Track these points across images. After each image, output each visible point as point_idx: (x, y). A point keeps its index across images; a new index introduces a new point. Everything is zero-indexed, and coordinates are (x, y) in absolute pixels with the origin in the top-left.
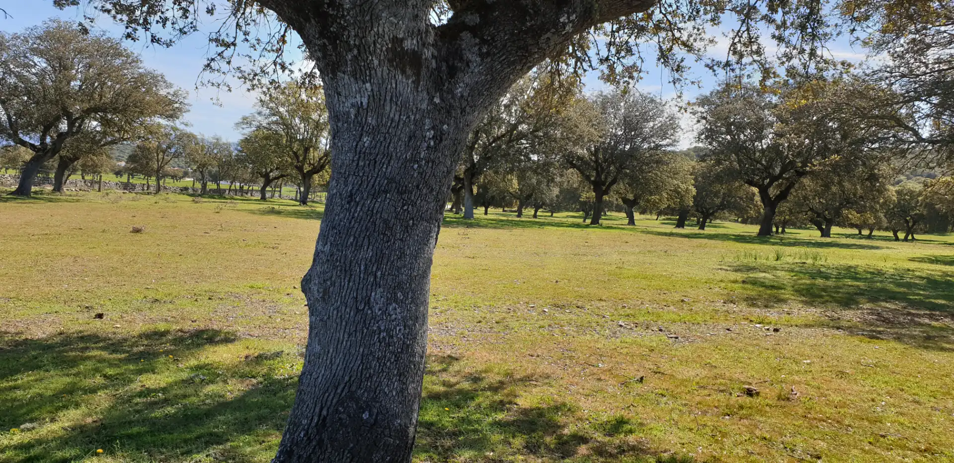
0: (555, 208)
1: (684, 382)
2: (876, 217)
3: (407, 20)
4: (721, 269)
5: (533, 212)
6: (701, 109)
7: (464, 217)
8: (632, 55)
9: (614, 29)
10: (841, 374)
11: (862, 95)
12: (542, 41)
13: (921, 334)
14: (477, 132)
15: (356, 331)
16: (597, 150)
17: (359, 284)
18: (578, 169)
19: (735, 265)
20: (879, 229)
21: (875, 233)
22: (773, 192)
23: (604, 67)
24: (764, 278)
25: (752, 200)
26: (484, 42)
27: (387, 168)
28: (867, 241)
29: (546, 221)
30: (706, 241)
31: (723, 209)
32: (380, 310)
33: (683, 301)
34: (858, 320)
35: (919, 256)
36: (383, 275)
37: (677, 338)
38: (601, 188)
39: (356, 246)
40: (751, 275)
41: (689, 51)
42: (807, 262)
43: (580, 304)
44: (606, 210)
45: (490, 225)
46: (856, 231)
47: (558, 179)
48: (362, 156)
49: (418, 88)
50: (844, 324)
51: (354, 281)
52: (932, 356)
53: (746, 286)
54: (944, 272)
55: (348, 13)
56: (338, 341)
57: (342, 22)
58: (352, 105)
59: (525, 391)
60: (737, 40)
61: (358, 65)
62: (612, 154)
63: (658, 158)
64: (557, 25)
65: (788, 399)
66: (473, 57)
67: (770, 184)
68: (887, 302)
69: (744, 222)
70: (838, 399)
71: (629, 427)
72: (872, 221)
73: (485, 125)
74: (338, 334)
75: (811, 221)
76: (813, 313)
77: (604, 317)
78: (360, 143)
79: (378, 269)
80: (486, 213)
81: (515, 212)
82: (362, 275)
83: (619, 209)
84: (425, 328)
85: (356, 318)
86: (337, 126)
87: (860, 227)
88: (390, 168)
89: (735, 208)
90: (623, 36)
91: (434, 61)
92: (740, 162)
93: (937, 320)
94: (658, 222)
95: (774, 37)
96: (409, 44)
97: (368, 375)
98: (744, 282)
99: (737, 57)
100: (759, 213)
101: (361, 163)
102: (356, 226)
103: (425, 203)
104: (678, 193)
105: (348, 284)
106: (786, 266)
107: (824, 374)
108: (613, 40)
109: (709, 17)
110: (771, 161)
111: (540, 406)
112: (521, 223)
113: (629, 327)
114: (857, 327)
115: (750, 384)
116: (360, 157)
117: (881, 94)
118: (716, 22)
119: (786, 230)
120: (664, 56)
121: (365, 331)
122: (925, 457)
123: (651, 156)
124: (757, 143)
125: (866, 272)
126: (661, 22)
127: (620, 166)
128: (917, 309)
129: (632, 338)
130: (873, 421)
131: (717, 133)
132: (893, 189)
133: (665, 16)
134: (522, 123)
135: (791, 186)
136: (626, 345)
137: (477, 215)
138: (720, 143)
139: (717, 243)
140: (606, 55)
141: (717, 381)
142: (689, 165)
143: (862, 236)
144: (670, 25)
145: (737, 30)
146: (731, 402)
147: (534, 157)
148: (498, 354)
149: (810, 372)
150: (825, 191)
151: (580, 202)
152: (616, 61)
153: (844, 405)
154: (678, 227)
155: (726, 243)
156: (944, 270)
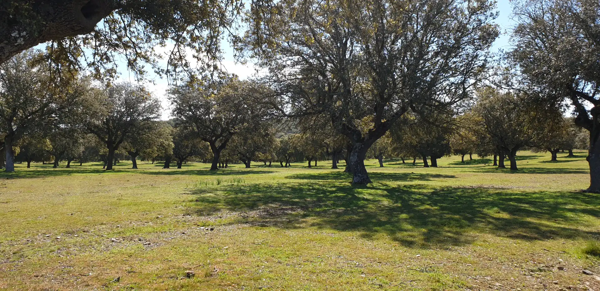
0: (82, 159)
1: (147, 276)
2: (272, 155)
4: (185, 193)
5: (67, 164)
7: (5, 171)
8: (110, 62)
9: (97, 45)
10: (244, 252)
11: (257, 91)
13: (286, 220)
14: (15, 109)
16: (108, 121)
18: (96, 134)
19: (194, 190)
20: (274, 162)
21: (272, 164)
22: (218, 144)
23: (92, 69)
24: (210, 197)
25: (208, 149)
28: (269, 168)
29: (75, 169)
30: (179, 176)
31: (191, 156)
33: (157, 218)
34: (258, 216)
35: (290, 175)
37: (149, 244)
38: (112, 145)
40: (202, 196)
41: (147, 62)
42: (234, 184)
43: (86, 230)
44: (119, 159)
45: (28, 176)
46: (263, 163)
47: (81, 141)
50: (250, 219)
52: (292, 233)
53: (198, 203)
54: (299, 183)
60: (172, 57)
62: (118, 123)
63: (150, 126)
65: (211, 275)
67: (216, 140)
68: (272, 203)
69: (205, 162)
70: (240, 269)
72: (270, 157)
73: (21, 104)
75: (240, 159)
76: (235, 215)
77: (102, 236)
80: (29, 166)
81: (52, 164)
83: (127, 159)
87: (265, 161)
89: (199, 154)
90: (103, 49)
92: (198, 128)
93: (294, 211)
94: (153, 165)
95: (194, 56)
98: (197, 201)
99: (173, 67)
100: (212, 156)
104: (164, 147)
106: (222, 188)
107: (234, 254)
108: (96, 51)
109: (158, 41)
110: (215, 127)
112: (54, 173)
113: (119, 241)
114: (256, 221)
115: (190, 269)
117: (265, 90)
118: (163, 45)
119: (228, 165)
120: (131, 64)
123: (144, 124)
124: (207, 117)
125: (264, 187)
126: (128, 42)
127: (124, 131)
128: (286, 206)
129: (119, 249)
130: (256, 280)
131: (183, 110)
132: (278, 140)
133: (130, 39)
134: (52, 103)
135: (227, 141)
136: (113, 255)
137: (19, 169)
138: (185, 116)
139: (186, 176)
140: (92, 61)
141: (170, 271)
142: (169, 130)
143: (266, 166)
144: (134, 45)
145: (172, 51)
146: (177, 284)
147: (62, 126)
148: (6, 281)
149: (227, 254)
150: (245, 143)
151: (100, 155)
152: (99, 65)
153: (242, 272)
154: (165, 168)
155: (191, 176)
156: (300, 182)
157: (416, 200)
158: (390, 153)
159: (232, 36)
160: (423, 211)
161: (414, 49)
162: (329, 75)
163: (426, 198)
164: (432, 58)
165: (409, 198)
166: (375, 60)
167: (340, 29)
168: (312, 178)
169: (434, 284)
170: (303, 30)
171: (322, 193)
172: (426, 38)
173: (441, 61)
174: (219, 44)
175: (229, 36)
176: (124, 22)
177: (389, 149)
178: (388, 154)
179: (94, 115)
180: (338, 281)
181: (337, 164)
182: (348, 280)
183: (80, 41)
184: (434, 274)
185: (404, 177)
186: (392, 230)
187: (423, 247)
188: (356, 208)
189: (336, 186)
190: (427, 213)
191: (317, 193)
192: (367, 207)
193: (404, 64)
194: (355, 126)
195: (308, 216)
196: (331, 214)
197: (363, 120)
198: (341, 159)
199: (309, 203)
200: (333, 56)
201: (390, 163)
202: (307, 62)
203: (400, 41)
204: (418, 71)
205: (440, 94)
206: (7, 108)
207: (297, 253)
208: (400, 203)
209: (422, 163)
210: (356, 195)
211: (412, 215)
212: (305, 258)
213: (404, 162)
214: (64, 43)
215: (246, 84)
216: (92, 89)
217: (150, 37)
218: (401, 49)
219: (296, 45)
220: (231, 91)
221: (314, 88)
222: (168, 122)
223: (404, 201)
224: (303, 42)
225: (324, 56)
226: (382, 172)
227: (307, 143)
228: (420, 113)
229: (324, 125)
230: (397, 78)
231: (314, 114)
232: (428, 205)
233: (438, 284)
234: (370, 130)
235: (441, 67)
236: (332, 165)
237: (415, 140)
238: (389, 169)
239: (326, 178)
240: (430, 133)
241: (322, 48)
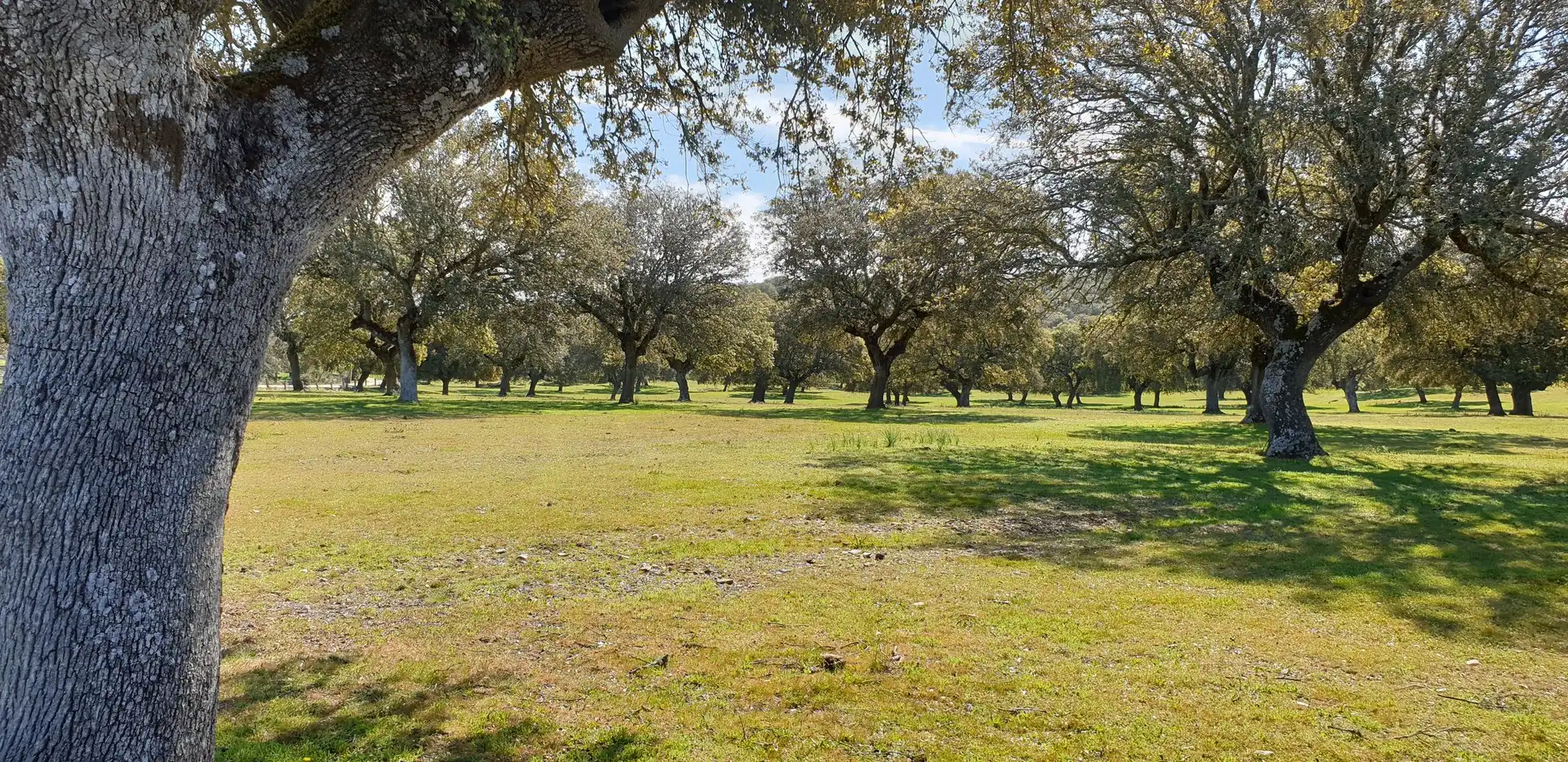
0: (564, 378)
1: (731, 659)
2: (1029, 375)
3: (144, 61)
4: (807, 465)
5: (528, 387)
6: (777, 220)
7: (400, 401)
8: (641, 134)
9: (611, 93)
10: (965, 620)
11: (994, 199)
12: (426, 107)
13: (1077, 547)
14: (418, 254)
15: (55, 650)
16: (623, 283)
17: (61, 558)
18: (596, 315)
19: (829, 457)
20: (1035, 392)
21: (1030, 397)
22: (885, 343)
23: (598, 153)
24: (869, 476)
25: (859, 355)
26: (316, 105)
27: (118, 334)
28: (1021, 409)
29: (548, 400)
30: (791, 421)
31: (818, 372)
32: (107, 605)
33: (746, 520)
34: (997, 531)
35: (1083, 429)
36: (112, 539)
37: (730, 583)
38: (632, 343)
39: (54, 485)
40: (850, 472)
41: (727, 131)
42: (931, 446)
43: (582, 541)
44: (647, 378)
45: (447, 412)
46: (1004, 396)
47: (563, 331)
48: (66, 312)
49: (178, 185)
50: (977, 539)
51: (51, 554)
52: (1093, 580)
53: (841, 490)
54: (1111, 452)
55: (18, 46)
56: (19, 675)
57: (7, 62)
58: (40, 216)
59: (463, 707)
60: (791, 115)
61: (49, 142)
62: (647, 290)
63: (719, 296)
64: (452, 80)
65: (886, 669)
66: (294, 128)
67: (880, 331)
68: (1035, 501)
69: (851, 388)
70: (957, 661)
71: (634, 748)
72: (1024, 380)
73: (430, 242)
74: (18, 661)
75: (942, 384)
76: (935, 526)
77: (620, 558)
78: (61, 288)
79: (101, 527)
80: (445, 391)
81: (497, 386)
82: (67, 542)
83: (666, 377)
84: (211, 629)
85: (56, 626)
86: (14, 257)
87: (1009, 390)
88: (124, 334)
89: (836, 368)
90: (624, 103)
91: (210, 138)
92: (836, 299)
93: (1099, 523)
94: (727, 394)
95: (844, 111)
96: (152, 106)
97: (85, 734)
98: (838, 483)
99: (793, 141)
100: (869, 374)
101: (64, 327)
102: (55, 446)
103: (204, 396)
104: (752, 348)
105: (38, 561)
106: (901, 454)
107: (942, 621)
108: (609, 110)
109: (754, 77)
110: (879, 297)
111: (484, 730)
112: (503, 407)
113: (658, 572)
114: (993, 543)
115: (832, 650)
116: (61, 315)
117: (1018, 196)
118: (766, 86)
119: (911, 398)
120: (691, 138)
121: (76, 649)
122: (1069, 737)
123: (707, 293)
124: (859, 271)
125: (1011, 457)
126: (681, 83)
127: (662, 308)
128: (1074, 509)
129: (660, 590)
130: (1002, 691)
131: (801, 256)
132: (1048, 332)
133: (687, 74)
134: (496, 239)
135: (910, 333)
136: (649, 604)
137: (425, 396)
138: (806, 271)
139: (809, 423)
140: (600, 134)
141: (784, 651)
142: (766, 305)
143: (1011, 403)
144: (696, 89)
145: (790, 99)
146: (802, 684)
147: (520, 296)
148: (424, 645)
149: (922, 620)
150: (957, 339)
151: (605, 367)
152: (616, 143)
153: (965, 670)
154: (754, 400)
155: (821, 423)
156: (1112, 448)
157: (1464, 508)
158: (1381, 373)
159: (943, 51)
160: (1486, 538)
161: (1469, 65)
162: (1202, 148)
163: (1496, 502)
164: (1527, 91)
165: (1441, 500)
166: (1342, 104)
167: (1239, 20)
168: (1148, 437)
169: (1527, 745)
170: (1131, 28)
171: (1178, 479)
172: (1511, 30)
173: (1557, 98)
174: (908, 75)
175: (936, 52)
176: (672, 31)
177: (1378, 359)
178: (1375, 376)
179: (593, 269)
180: (1228, 713)
181: (1221, 403)
182: (1257, 711)
183: (571, 84)
184: (1527, 719)
185: (1426, 441)
186: (1389, 587)
187: (1488, 638)
188: (1280, 523)
189: (1219, 462)
190: (1501, 544)
191: (1162, 479)
192: (1310, 523)
193: (1434, 112)
194: (1277, 294)
195: (1138, 539)
196: (1204, 537)
197: (1303, 275)
198: (1231, 389)
199: (1141, 503)
200: (1215, 94)
201: (1380, 401)
202: (1139, 113)
203: (1422, 44)
204: (1482, 130)
205: (1551, 196)
206: (403, 253)
207: (1112, 632)
208: (1415, 514)
209: (1484, 403)
210: (1277, 487)
211: (1452, 547)
212: (1133, 647)
213: (1423, 401)
214: (537, 92)
215: (967, 181)
216: (588, 205)
217: (734, 68)
218: (1428, 67)
219: (1108, 70)
220: (926, 201)
221: (1159, 185)
222: (763, 288)
223: (1424, 508)
224: (1127, 60)
225: (1190, 94)
226: (1356, 425)
227: (1131, 341)
228: (1484, 254)
229: (1186, 291)
230: (1410, 154)
231: (1158, 258)
232: (1504, 521)
233: (1537, 745)
234: (1324, 306)
235: (1556, 116)
236: (1204, 403)
237: (1462, 334)
238: (1376, 417)
239: (1189, 440)
240: (1514, 314)
241: (1183, 72)
